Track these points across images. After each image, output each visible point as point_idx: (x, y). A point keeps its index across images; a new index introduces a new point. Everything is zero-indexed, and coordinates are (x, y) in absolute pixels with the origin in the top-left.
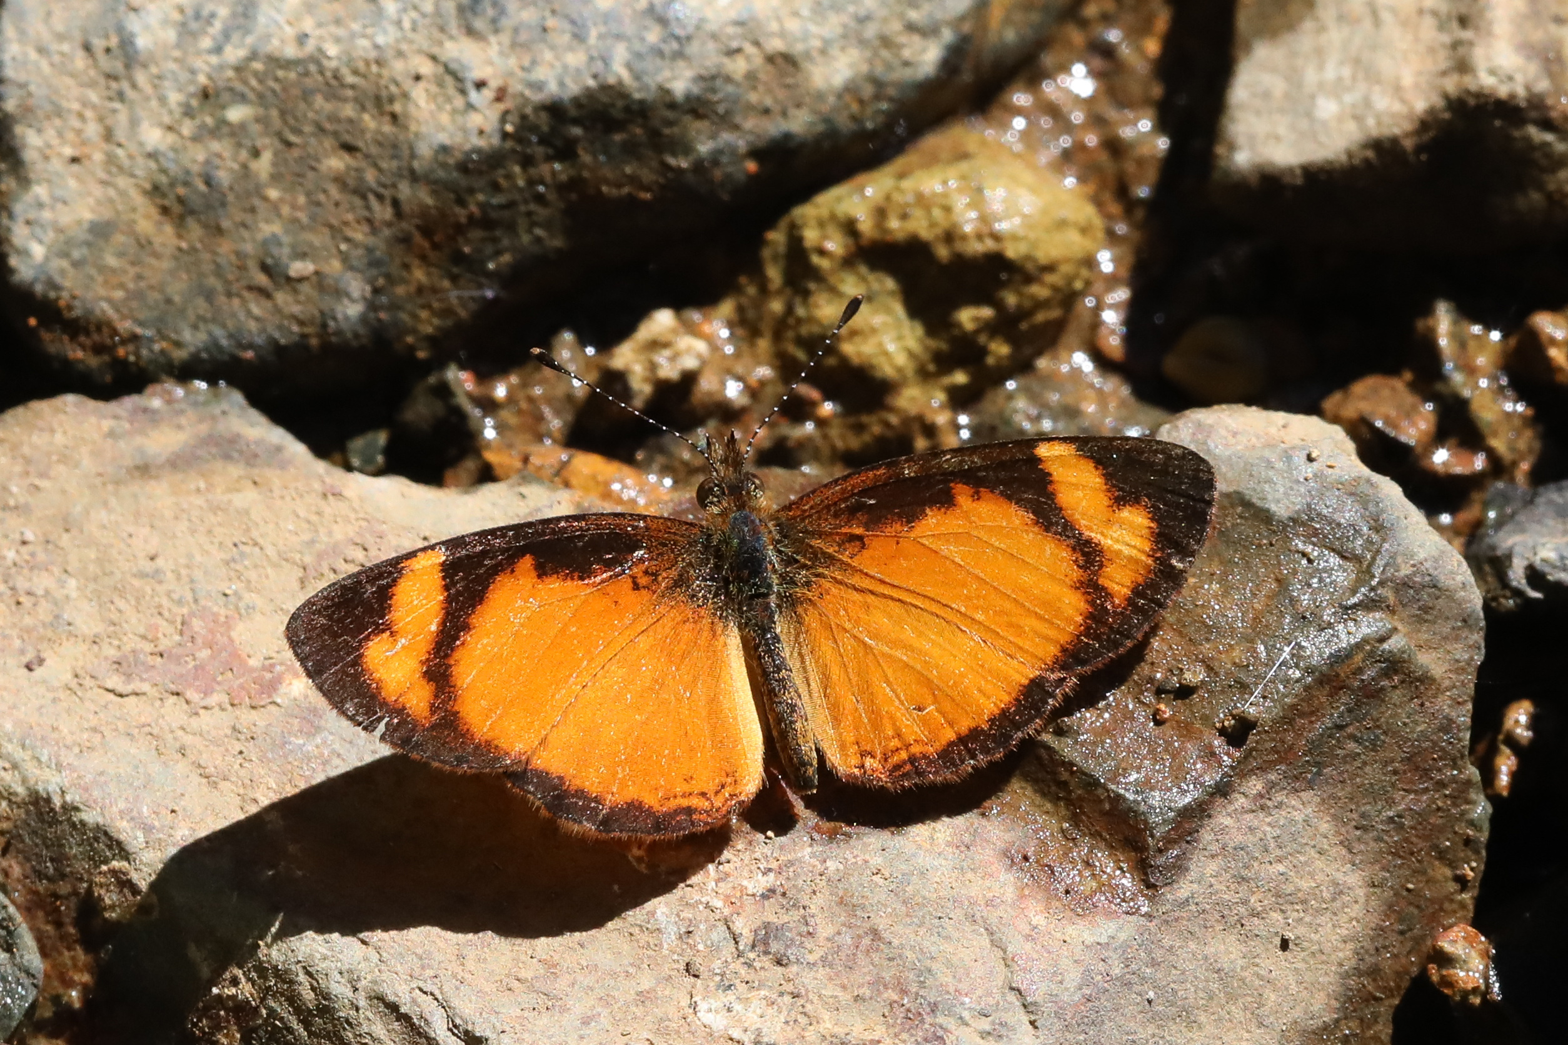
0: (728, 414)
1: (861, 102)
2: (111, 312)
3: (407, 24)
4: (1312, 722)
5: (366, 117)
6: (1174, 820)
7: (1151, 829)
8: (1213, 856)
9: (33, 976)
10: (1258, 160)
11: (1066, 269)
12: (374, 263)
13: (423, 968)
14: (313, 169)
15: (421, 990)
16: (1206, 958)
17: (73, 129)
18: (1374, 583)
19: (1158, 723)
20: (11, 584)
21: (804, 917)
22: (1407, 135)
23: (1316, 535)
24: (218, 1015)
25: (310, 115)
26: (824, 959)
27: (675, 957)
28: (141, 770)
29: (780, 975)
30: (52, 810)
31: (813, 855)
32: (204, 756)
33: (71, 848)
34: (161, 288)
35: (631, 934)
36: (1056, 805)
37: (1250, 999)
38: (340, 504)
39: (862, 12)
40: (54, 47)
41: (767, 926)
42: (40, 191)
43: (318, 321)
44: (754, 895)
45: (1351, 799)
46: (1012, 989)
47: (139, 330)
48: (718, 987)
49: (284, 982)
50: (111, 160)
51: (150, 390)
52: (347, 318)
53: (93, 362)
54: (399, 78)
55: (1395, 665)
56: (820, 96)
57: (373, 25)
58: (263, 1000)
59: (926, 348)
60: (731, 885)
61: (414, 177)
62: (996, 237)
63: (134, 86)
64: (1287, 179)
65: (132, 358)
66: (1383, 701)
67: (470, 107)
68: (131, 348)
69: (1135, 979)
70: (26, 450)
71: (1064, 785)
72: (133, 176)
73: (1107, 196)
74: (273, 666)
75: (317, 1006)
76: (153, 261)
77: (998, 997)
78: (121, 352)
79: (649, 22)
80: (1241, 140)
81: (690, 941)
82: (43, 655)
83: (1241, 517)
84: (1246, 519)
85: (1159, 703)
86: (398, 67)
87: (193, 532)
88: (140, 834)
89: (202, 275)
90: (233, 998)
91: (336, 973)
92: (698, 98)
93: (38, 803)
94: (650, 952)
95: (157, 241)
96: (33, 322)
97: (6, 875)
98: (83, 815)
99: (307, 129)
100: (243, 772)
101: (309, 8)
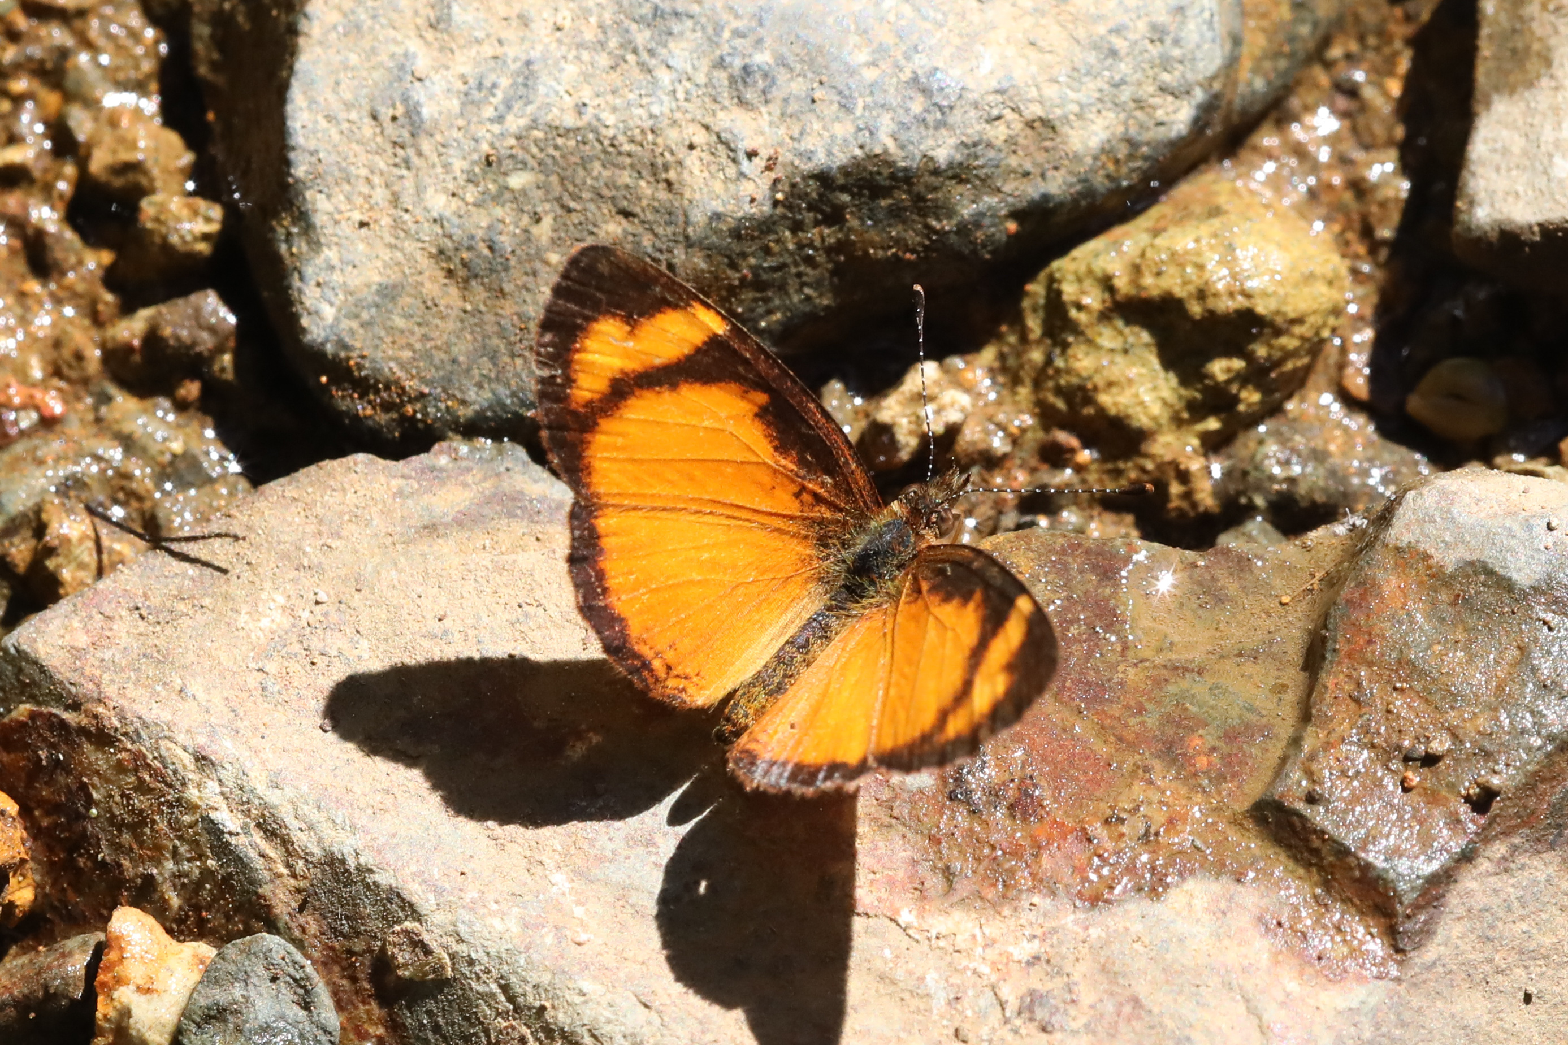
0: (991, 462)
1: (1117, 162)
2: (400, 374)
3: (681, 95)
4: (1553, 787)
5: (643, 183)
6: (1422, 887)
7: (1400, 897)
8: (1459, 919)
9: (330, 1033)
10: (1498, 216)
11: (1313, 320)
14: (592, 233)
16: (1453, 1016)
17: (360, 194)
19: (1406, 790)
20: (305, 645)
21: (1068, 985)
23: (1556, 603)
25: (589, 181)
26: (1087, 1026)
27: (945, 1022)
28: (431, 832)
29: (1044, 1042)
30: (347, 871)
31: (1076, 922)
33: (365, 908)
34: (447, 348)
35: (902, 999)
36: (1309, 871)
39: (1117, 78)
40: (342, 115)
41: (1032, 993)
42: (330, 254)
44: (1019, 962)
47: (426, 390)
50: (397, 224)
51: (436, 447)
53: (383, 418)
54: (673, 147)
56: (1077, 158)
57: (649, 95)
59: (1180, 397)
60: (997, 951)
61: (689, 243)
62: (1248, 296)
63: (420, 154)
64: (1526, 237)
65: (419, 416)
67: (742, 175)
68: (418, 406)
69: (1384, 1041)
70: (319, 510)
71: (1315, 852)
72: (419, 240)
73: (1351, 236)
76: (439, 322)
78: (409, 409)
79: (911, 92)
80: (1481, 196)
81: (959, 1007)
83: (1483, 585)
84: (1489, 587)
85: (1406, 770)
86: (673, 136)
87: (480, 593)
88: (431, 896)
89: (486, 337)
91: (619, 1036)
92: (961, 164)
93: (334, 864)
94: (920, 1017)
95: (442, 303)
96: (324, 379)
97: (304, 931)
98: (377, 877)
99: (586, 195)
100: (529, 834)
101: (587, 78)
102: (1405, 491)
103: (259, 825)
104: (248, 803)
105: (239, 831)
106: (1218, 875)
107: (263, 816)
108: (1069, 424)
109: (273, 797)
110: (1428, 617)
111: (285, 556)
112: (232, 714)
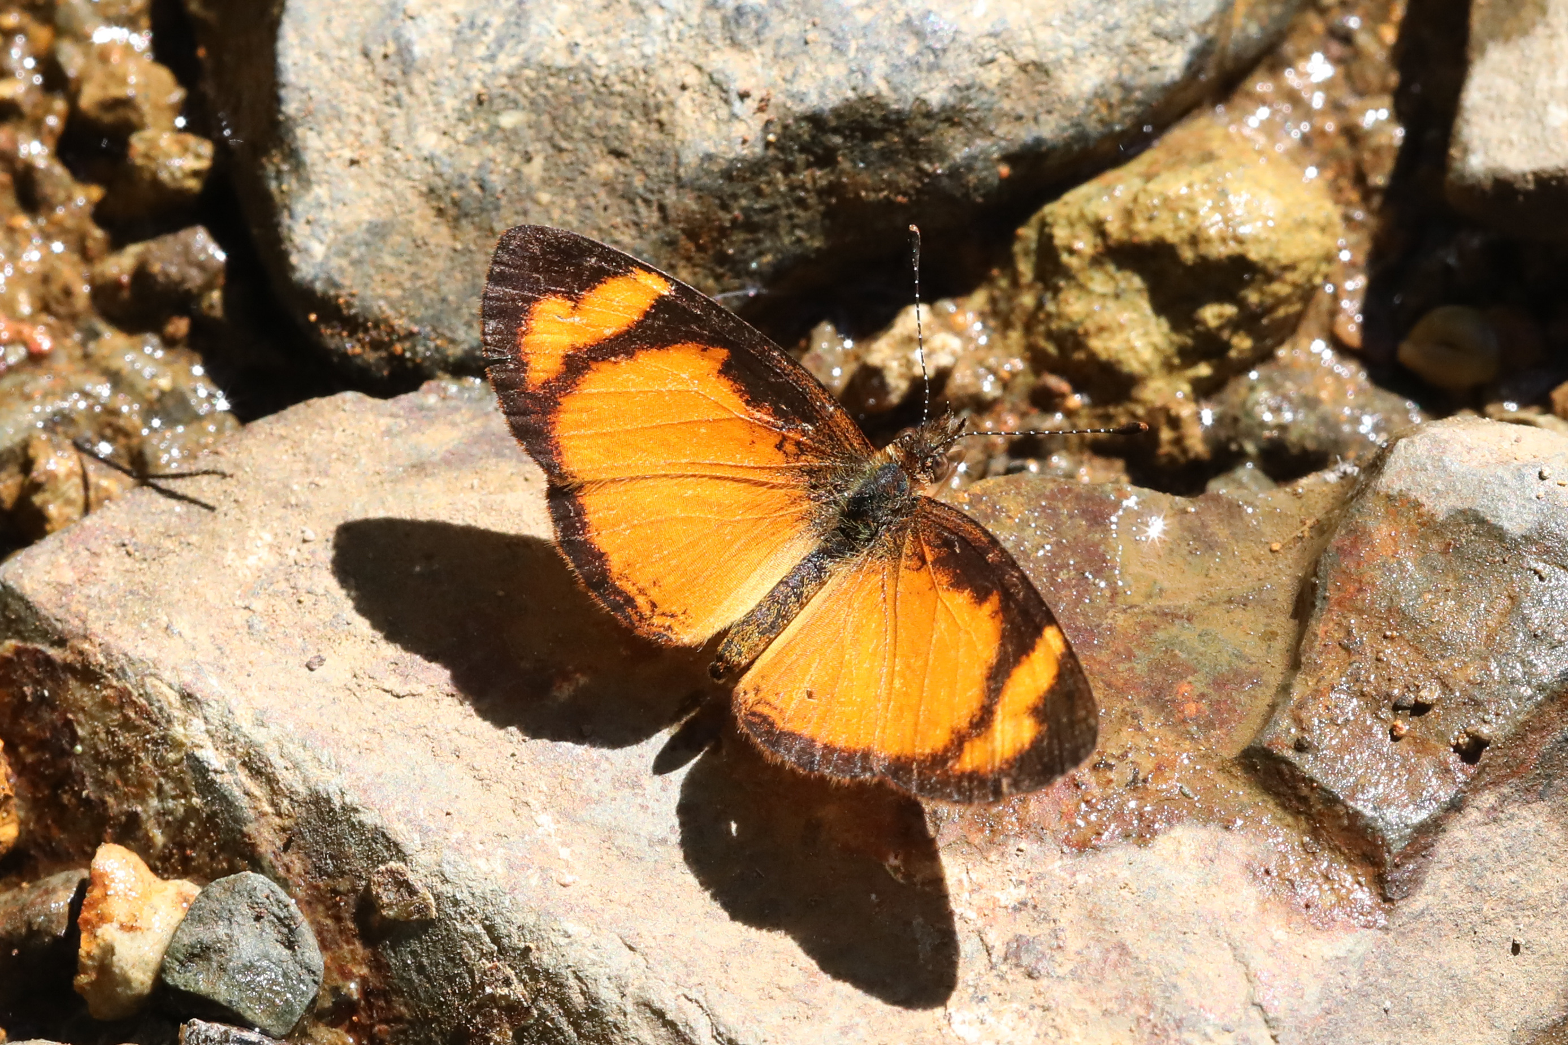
0: (981, 406)
1: (1110, 106)
2: (389, 312)
3: (673, 36)
4: (1543, 737)
5: (634, 124)
6: (1411, 836)
7: (1388, 846)
8: (1447, 869)
9: (314, 972)
10: (1491, 164)
11: (1305, 266)
13: (688, 976)
14: (583, 173)
15: (686, 997)
16: (1440, 966)
17: (351, 132)
19: (1395, 739)
20: (292, 584)
21: (1055, 931)
23: (1547, 552)
24: (492, 1013)
25: (581, 121)
26: (1073, 972)
28: (417, 772)
29: (1030, 988)
30: (332, 810)
31: (1063, 868)
32: (478, 758)
33: (350, 847)
34: (437, 286)
36: (1297, 819)
37: (1481, 1002)
39: (1111, 22)
40: (334, 53)
41: (1018, 938)
42: (320, 191)
44: (1006, 907)
46: (1254, 1004)
47: (415, 329)
48: (972, 998)
49: (555, 984)
50: (388, 162)
51: (425, 386)
53: (371, 356)
54: (665, 87)
56: (1070, 102)
57: (640, 35)
58: (534, 1001)
59: (1172, 343)
60: (983, 897)
61: (680, 184)
62: (1240, 241)
63: (411, 92)
64: (1520, 185)
65: (408, 355)
67: (734, 116)
68: (407, 345)
69: (1371, 990)
70: (307, 448)
71: (1304, 800)
72: (409, 178)
73: (1344, 183)
75: (587, 1009)
76: (427, 260)
77: (1241, 1011)
78: (398, 348)
79: (904, 35)
80: (1475, 143)
81: (945, 952)
82: (323, 655)
83: (1475, 534)
84: (1481, 536)
85: (1396, 719)
86: (665, 76)
88: (416, 836)
90: (506, 997)
91: (605, 978)
92: (953, 107)
93: (319, 803)
95: (432, 241)
96: (313, 317)
97: (288, 870)
98: (362, 817)
99: (578, 135)
100: (515, 775)
101: (579, 17)
102: (1397, 439)
103: (244, 764)
104: (233, 741)
105: (225, 769)
106: (1206, 822)
107: (248, 754)
108: (1059, 368)
109: (259, 735)
110: (1418, 565)
111: (273, 494)
112: (218, 652)
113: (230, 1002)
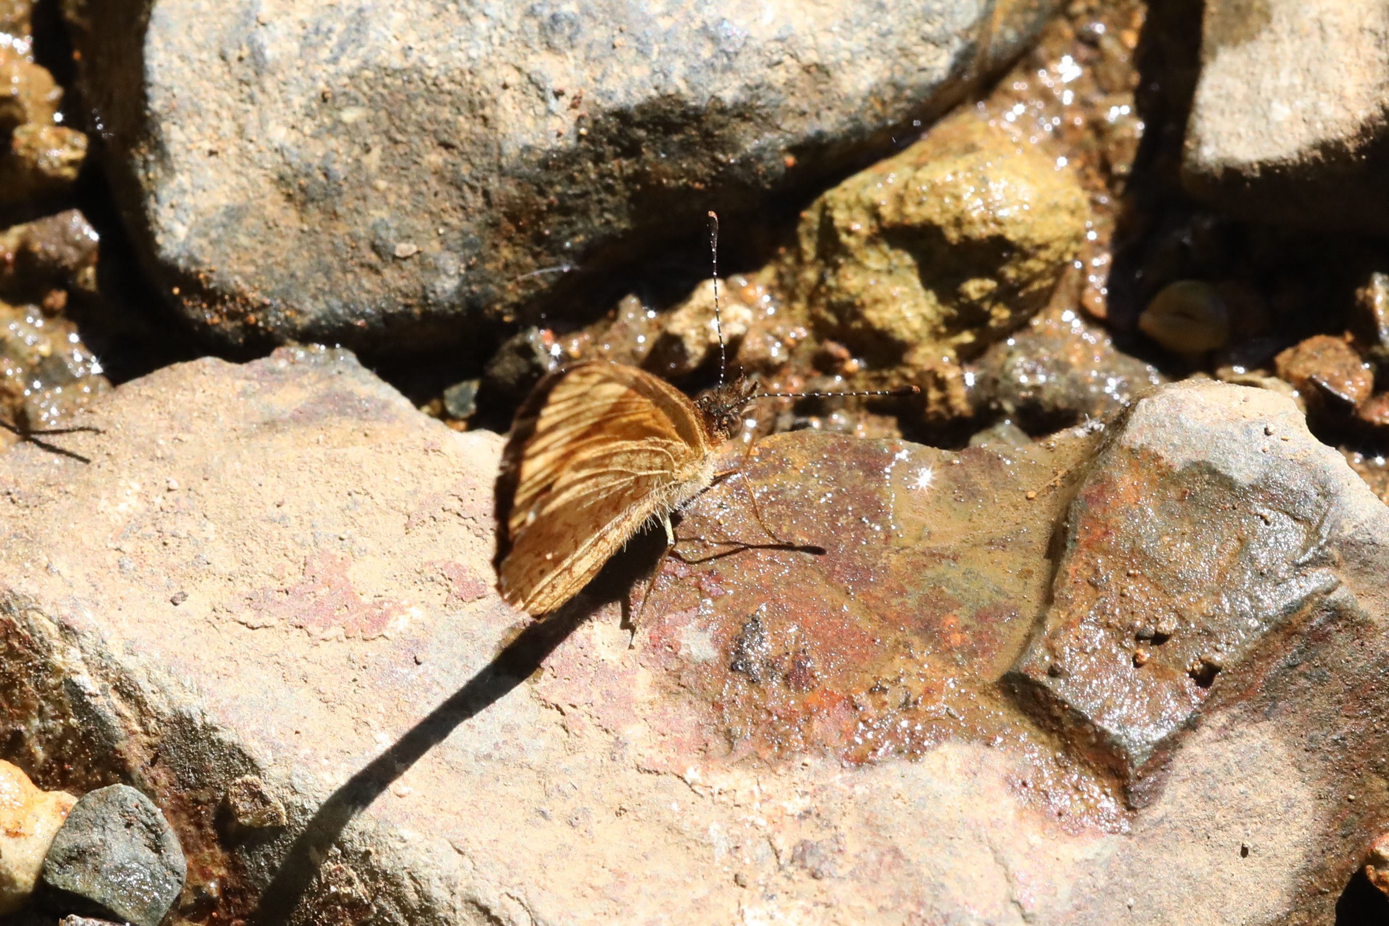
0: (769, 369)
1: (883, 103)
2: (244, 286)
3: (496, 40)
4: (1268, 664)
5: (461, 119)
6: (1151, 751)
7: (1132, 760)
8: (1184, 781)
9: (178, 873)
10: (1221, 154)
11: (1057, 245)
12: (467, 245)
13: (511, 876)
14: (416, 163)
15: (509, 895)
16: (1178, 867)
17: (210, 126)
18: (1322, 543)
19: (1137, 665)
20: (158, 528)
21: (836, 836)
22: (1350, 138)
23: (1272, 500)
24: (336, 910)
25: (414, 116)
26: (852, 873)
27: (726, 869)
28: (270, 695)
29: (814, 887)
30: (194, 729)
31: (843, 780)
32: (324, 683)
33: (210, 762)
34: (286, 263)
35: (688, 848)
36: (1050, 737)
37: (1214, 899)
38: (439, 459)
39: (885, 28)
40: (195, 55)
41: (804, 843)
42: (182, 179)
43: (420, 294)
44: (793, 816)
45: (1301, 726)
46: (1013, 901)
47: (267, 301)
48: (763, 896)
49: (392, 884)
50: (243, 153)
51: (276, 352)
52: (444, 291)
53: (228, 326)
54: (489, 86)
55: (1338, 613)
56: (848, 100)
57: (467, 40)
58: (374, 899)
59: (939, 313)
60: (773, 806)
61: (502, 172)
62: (999, 223)
63: (263, 91)
64: (1247, 173)
65: (261, 324)
66: (1329, 642)
67: (550, 112)
68: (260, 315)
69: (1117, 889)
70: (171, 407)
71: (1057, 720)
72: (262, 167)
73: (1091, 171)
74: (382, 603)
75: (420, 906)
76: (279, 241)
77: (1001, 907)
78: (252, 318)
79: (701, 40)
80: (1208, 136)
81: (739, 855)
82: (186, 591)
83: (1208, 483)
84: (1213, 485)
85: (1138, 647)
86: (488, 77)
87: (314, 482)
88: (269, 752)
89: (321, 254)
90: (348, 895)
91: (436, 879)
92: (744, 104)
93: (182, 722)
94: (704, 864)
95: (282, 223)
96: (176, 291)
97: (155, 782)
98: (221, 735)
99: (411, 129)
100: (356, 698)
101: (413, 24)
102: (1139, 399)
103: (116, 688)
104: (106, 667)
105: (99, 692)
106: (970, 740)
107: (120, 679)
108: (838, 336)
109: (129, 663)
110: (1158, 511)
111: (140, 448)
112: (93, 589)
113: (104, 900)
